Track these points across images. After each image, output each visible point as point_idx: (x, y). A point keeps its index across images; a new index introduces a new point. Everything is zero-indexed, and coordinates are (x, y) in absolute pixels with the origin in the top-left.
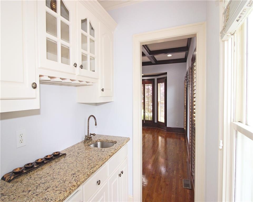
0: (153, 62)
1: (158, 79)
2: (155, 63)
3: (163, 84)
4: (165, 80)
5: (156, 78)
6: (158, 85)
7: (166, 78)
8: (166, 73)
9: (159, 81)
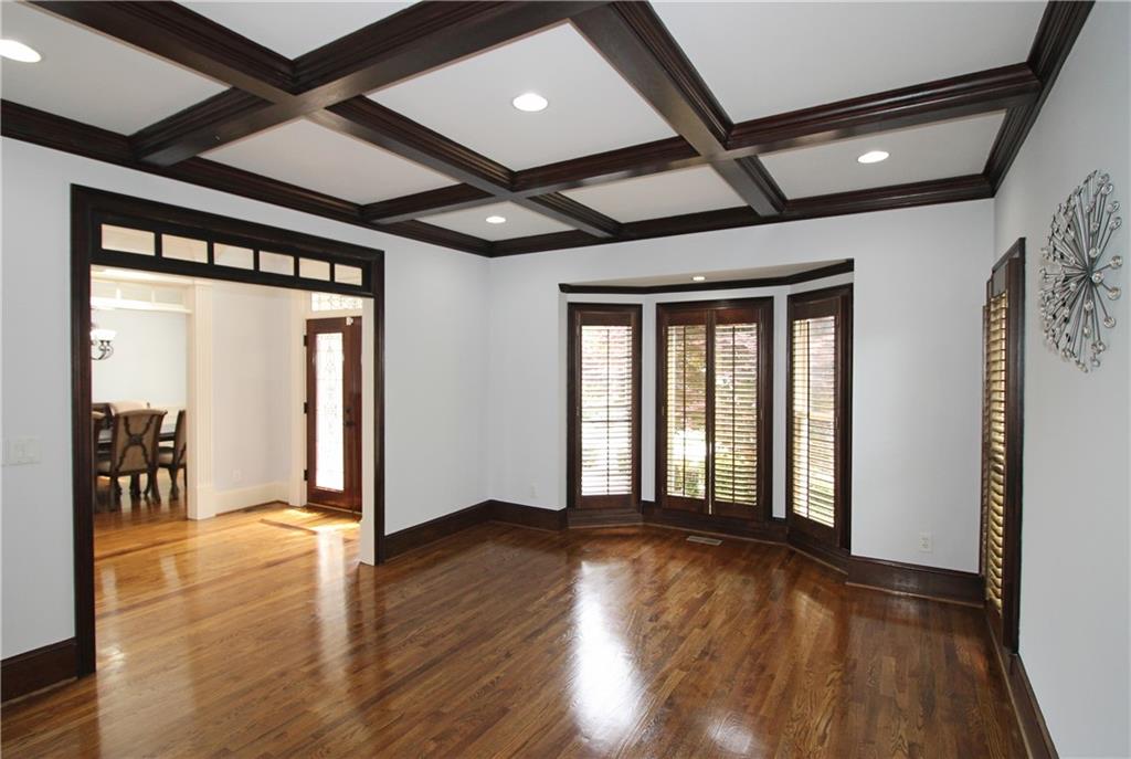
0: (764, 208)
1: (792, 299)
2: (772, 211)
3: (829, 323)
4: (839, 305)
5: (780, 294)
6: (797, 328)
7: (845, 292)
8: (848, 266)
9: (802, 307)
